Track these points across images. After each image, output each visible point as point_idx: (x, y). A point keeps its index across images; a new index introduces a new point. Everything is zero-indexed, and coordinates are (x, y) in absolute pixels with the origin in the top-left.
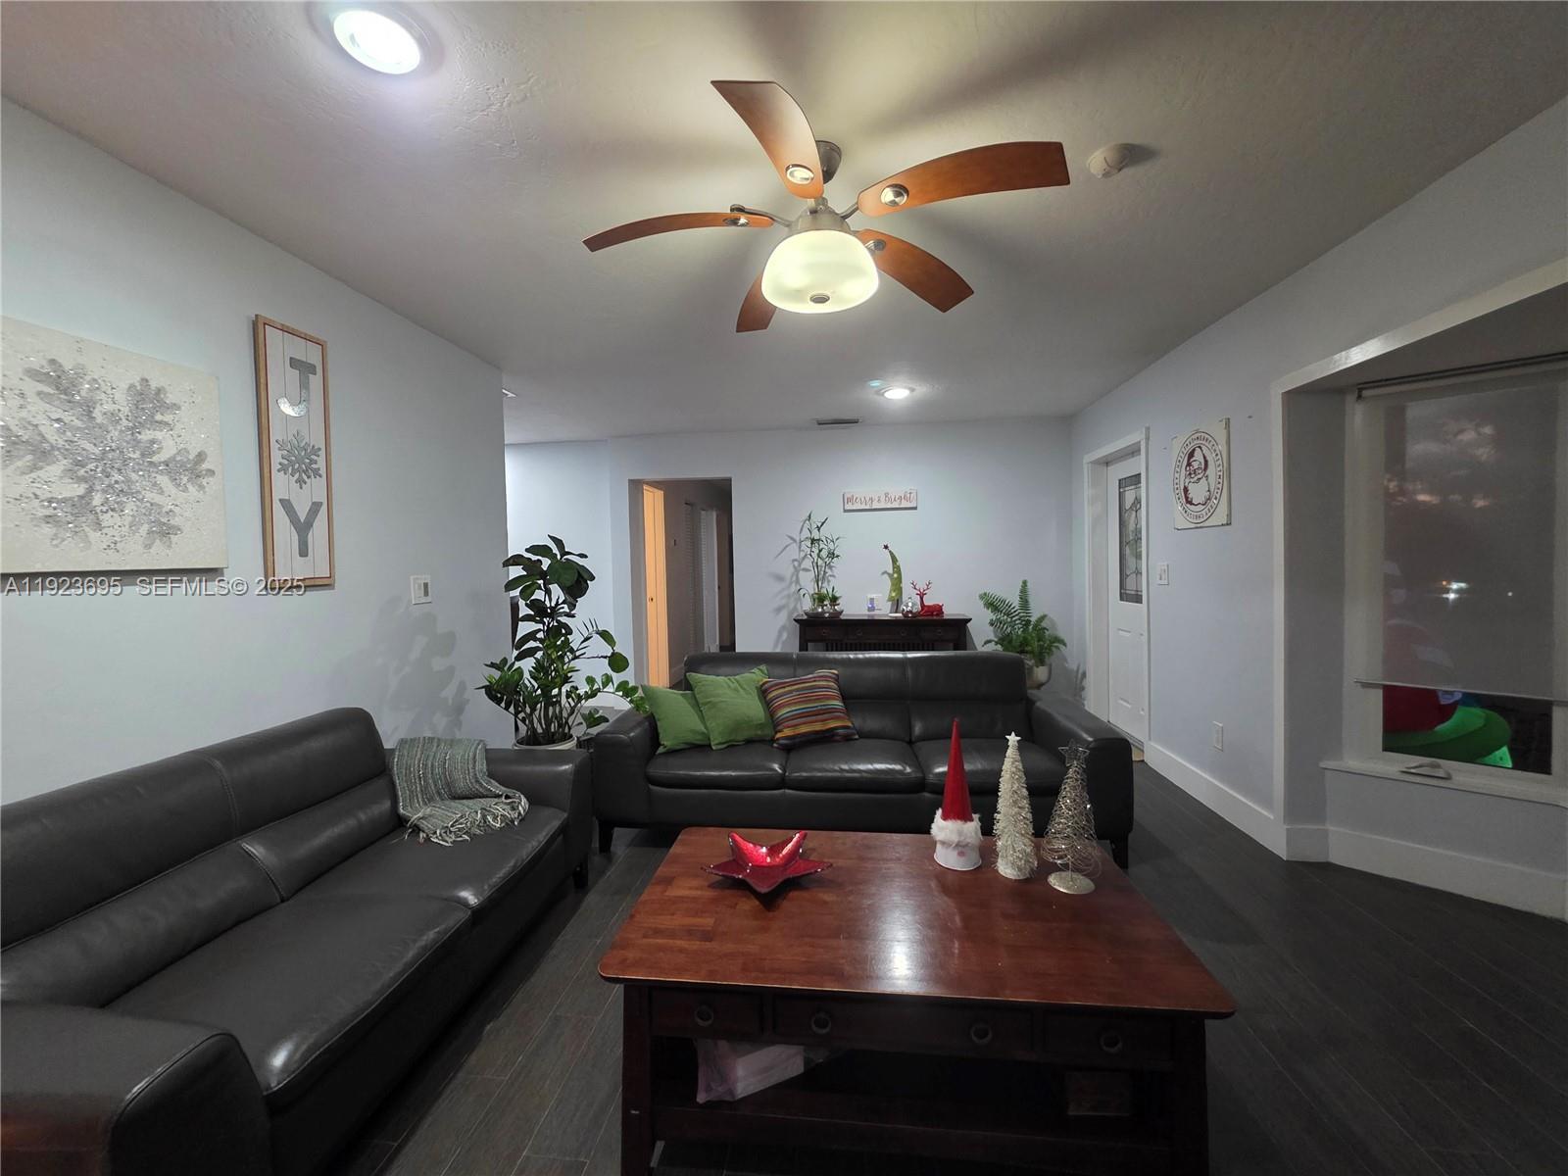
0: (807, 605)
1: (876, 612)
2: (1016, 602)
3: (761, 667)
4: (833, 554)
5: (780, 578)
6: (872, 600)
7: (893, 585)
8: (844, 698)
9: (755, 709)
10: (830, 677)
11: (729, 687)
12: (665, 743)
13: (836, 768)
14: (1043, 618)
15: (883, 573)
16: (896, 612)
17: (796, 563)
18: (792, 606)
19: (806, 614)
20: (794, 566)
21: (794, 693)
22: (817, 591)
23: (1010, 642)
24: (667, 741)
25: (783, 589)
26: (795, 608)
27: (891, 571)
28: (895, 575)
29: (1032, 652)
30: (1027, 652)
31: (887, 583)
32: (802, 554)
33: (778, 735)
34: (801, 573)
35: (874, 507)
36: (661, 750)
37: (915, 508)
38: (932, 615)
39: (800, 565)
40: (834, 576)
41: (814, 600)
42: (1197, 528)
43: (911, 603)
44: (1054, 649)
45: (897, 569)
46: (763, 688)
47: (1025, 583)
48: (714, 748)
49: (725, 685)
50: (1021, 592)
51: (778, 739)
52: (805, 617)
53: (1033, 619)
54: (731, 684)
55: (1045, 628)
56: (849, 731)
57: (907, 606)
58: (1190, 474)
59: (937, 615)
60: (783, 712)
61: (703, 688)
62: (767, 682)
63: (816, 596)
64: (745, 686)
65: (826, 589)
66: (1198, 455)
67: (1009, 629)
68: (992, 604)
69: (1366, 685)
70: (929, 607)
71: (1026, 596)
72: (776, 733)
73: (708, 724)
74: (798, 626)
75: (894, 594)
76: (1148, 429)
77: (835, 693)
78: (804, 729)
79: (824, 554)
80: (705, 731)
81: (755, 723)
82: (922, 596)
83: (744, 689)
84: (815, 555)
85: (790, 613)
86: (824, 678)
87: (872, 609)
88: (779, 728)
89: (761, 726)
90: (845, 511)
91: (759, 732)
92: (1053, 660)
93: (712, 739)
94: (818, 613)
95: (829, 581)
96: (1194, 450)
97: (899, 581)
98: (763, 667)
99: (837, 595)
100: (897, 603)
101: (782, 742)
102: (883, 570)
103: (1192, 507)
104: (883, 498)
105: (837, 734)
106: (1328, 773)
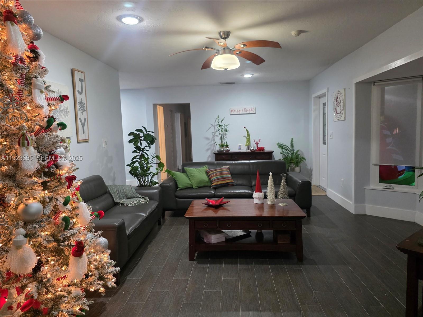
0: (217, 148)
1: (241, 150)
2: (289, 146)
3: (206, 166)
4: (227, 130)
5: (208, 139)
6: (240, 146)
7: (247, 140)
8: (231, 174)
9: (205, 178)
10: (227, 168)
11: (197, 171)
12: (180, 187)
13: (230, 192)
14: (298, 151)
15: (244, 137)
16: (248, 150)
17: (213, 134)
18: (212, 148)
19: (218, 151)
20: (213, 135)
21: (217, 173)
22: (221, 143)
23: (287, 159)
24: (180, 186)
25: (209, 143)
26: (213, 149)
27: (247, 136)
28: (248, 137)
29: (294, 162)
30: (292, 163)
31: (245, 140)
32: (216, 130)
33: (212, 185)
34: (215, 137)
35: (240, 113)
36: (179, 189)
37: (255, 113)
38: (261, 151)
39: (215, 134)
40: (227, 138)
41: (220, 146)
42: (338, 121)
43: (253, 147)
44: (302, 161)
45: (249, 135)
46: (207, 172)
47: (292, 139)
48: (194, 188)
49: (196, 171)
50: (291, 142)
51: (212, 186)
52: (217, 152)
53: (295, 151)
54: (197, 170)
55: (299, 155)
56: (233, 183)
57: (252, 148)
58: (337, 104)
59: (262, 151)
60: (213, 178)
61: (189, 172)
62: (208, 170)
63: (221, 145)
64: (202, 171)
65: (224, 142)
66: (338, 99)
67: (287, 155)
68: (281, 147)
69: (376, 165)
70: (260, 148)
71: (293, 143)
72: (212, 184)
73: (192, 181)
74: (215, 155)
75: (247, 144)
76: (328, 88)
77: (229, 173)
78: (220, 183)
79: (223, 130)
80: (191, 183)
81: (205, 181)
82: (257, 144)
83: (201, 172)
84: (220, 131)
85: (212, 152)
86: (226, 168)
87: (240, 149)
88: (212, 183)
89: (207, 182)
90: (231, 115)
91: (207, 184)
92: (301, 165)
93: (193, 186)
94: (222, 151)
95: (225, 140)
96: (338, 97)
97: (249, 138)
98: (207, 166)
99: (228, 144)
100: (249, 147)
101: (214, 186)
102: (244, 136)
103: (337, 114)
104: (244, 110)
105: (229, 184)
106: (366, 190)
